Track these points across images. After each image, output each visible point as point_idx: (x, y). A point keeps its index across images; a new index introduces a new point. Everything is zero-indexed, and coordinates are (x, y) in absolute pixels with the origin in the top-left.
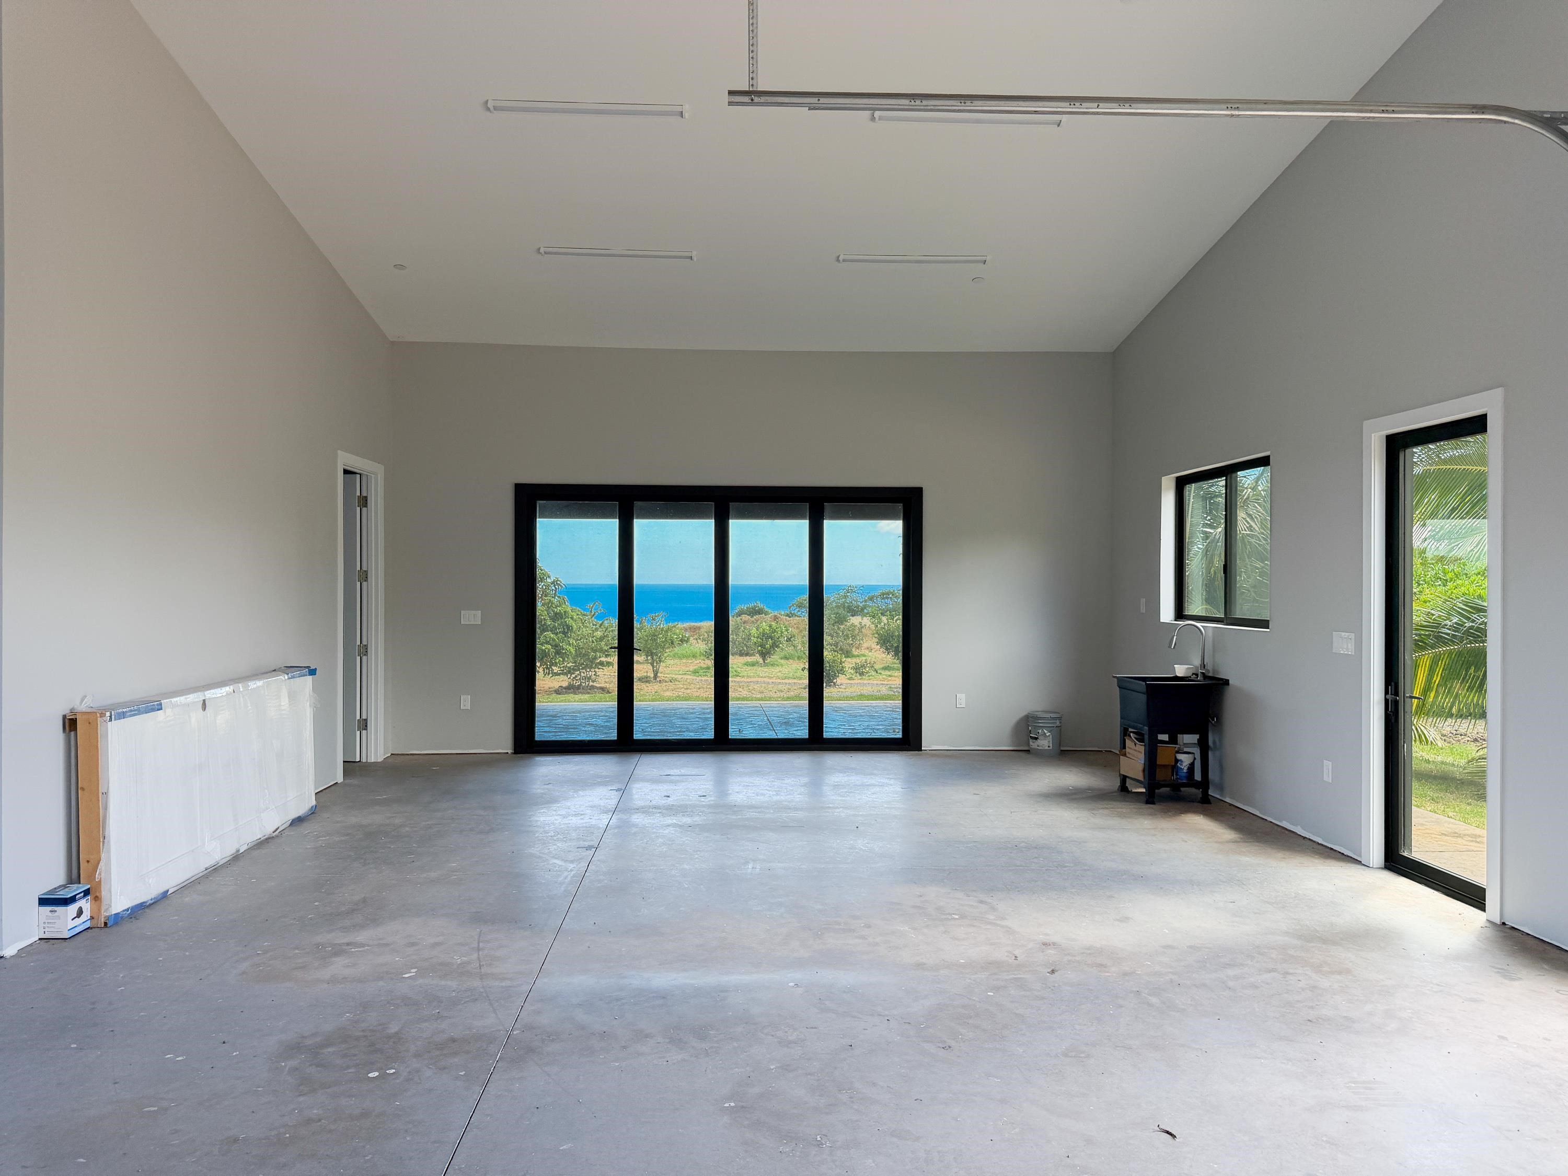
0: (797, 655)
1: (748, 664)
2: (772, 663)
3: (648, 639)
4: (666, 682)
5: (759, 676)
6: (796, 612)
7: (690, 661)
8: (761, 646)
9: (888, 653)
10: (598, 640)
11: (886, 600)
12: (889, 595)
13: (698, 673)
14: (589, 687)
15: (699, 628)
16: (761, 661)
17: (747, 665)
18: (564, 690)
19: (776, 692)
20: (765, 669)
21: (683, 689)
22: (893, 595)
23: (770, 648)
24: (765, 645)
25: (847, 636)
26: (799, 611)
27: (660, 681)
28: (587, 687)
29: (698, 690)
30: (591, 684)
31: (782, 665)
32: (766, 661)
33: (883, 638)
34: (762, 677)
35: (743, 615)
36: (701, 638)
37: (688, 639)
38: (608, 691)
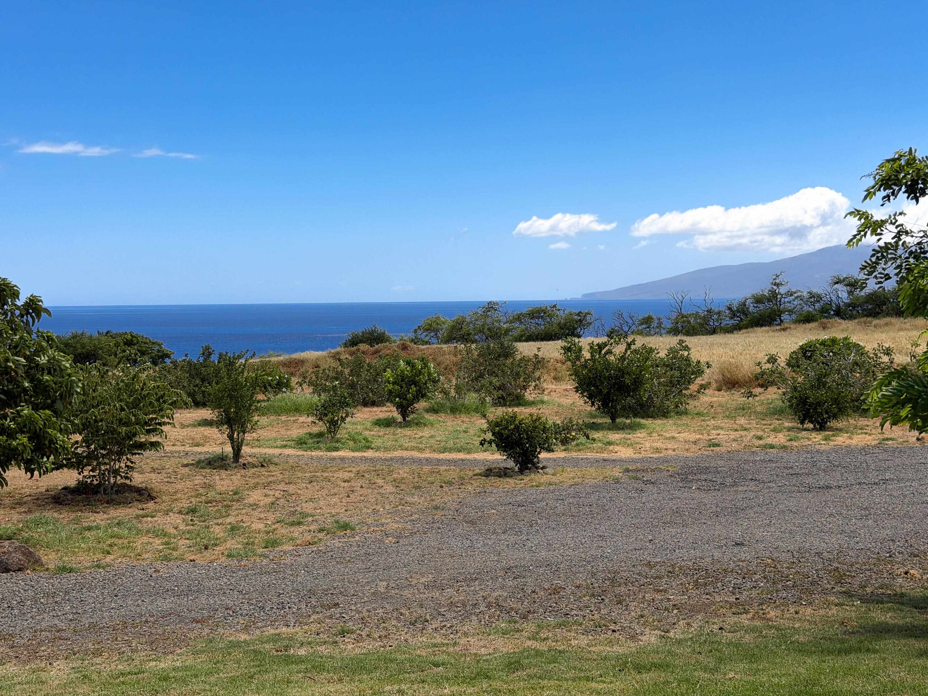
0: (448, 404)
1: (380, 423)
2: (416, 421)
3: (223, 396)
4: (254, 466)
5: (402, 448)
6: (423, 336)
7: (292, 419)
8: (398, 396)
9: (593, 404)
10: (131, 405)
11: (537, 320)
12: (540, 314)
13: (306, 444)
14: (115, 489)
15: (302, 362)
16: (399, 418)
17: (379, 426)
18: (70, 497)
19: (441, 487)
20: (407, 432)
21: (283, 484)
22: (545, 313)
23: (414, 399)
24: (406, 395)
25: (518, 374)
26: (427, 336)
27: (244, 464)
28: (112, 487)
29: (309, 486)
30: (120, 480)
31: (432, 425)
32: (407, 419)
33: (587, 382)
34: (406, 449)
35: (360, 345)
36: (307, 381)
37: (287, 381)
38: (149, 495)
